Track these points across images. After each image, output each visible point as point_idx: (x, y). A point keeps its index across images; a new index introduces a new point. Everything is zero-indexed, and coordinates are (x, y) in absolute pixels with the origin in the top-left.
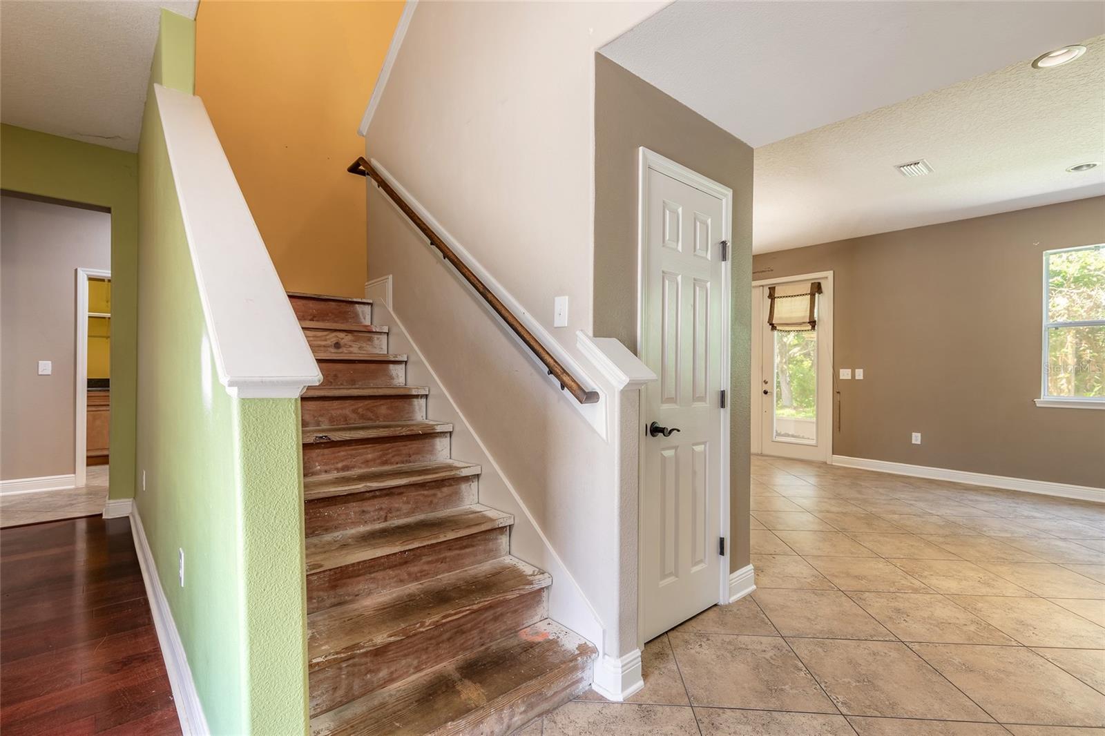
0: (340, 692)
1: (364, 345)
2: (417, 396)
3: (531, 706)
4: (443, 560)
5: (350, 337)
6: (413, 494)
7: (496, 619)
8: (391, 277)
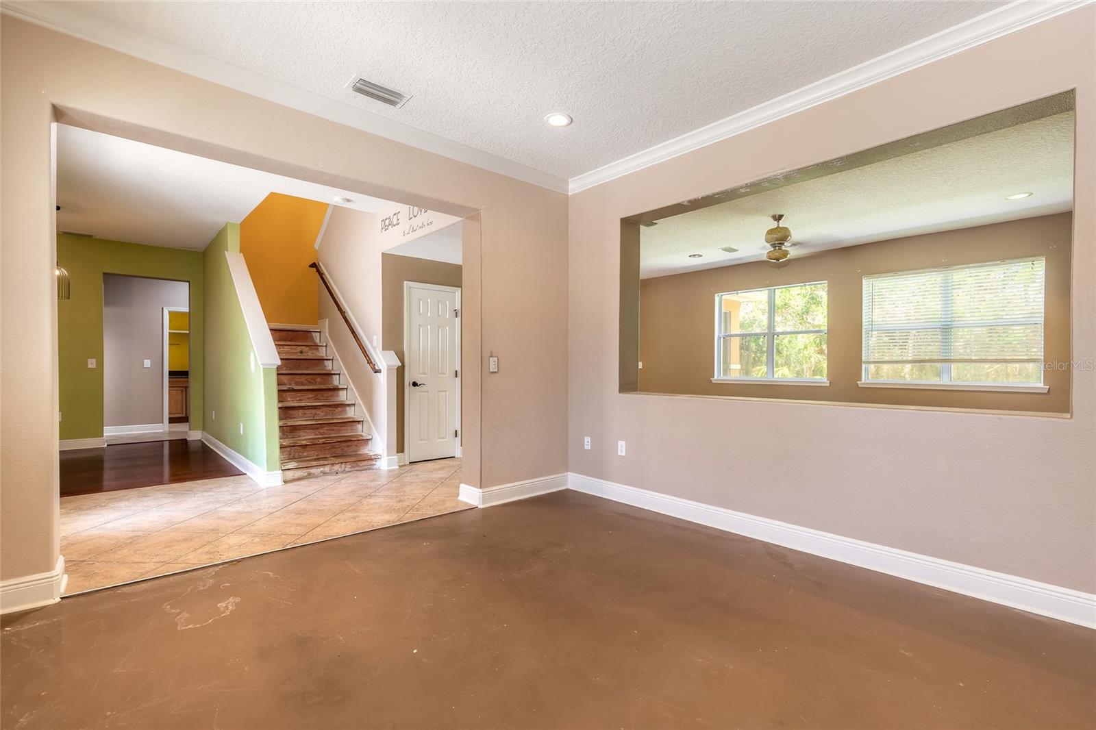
0: (291, 456)
1: (314, 352)
2: (334, 374)
3: (353, 467)
4: (333, 430)
5: (307, 348)
6: (325, 409)
7: (348, 446)
8: (327, 320)
